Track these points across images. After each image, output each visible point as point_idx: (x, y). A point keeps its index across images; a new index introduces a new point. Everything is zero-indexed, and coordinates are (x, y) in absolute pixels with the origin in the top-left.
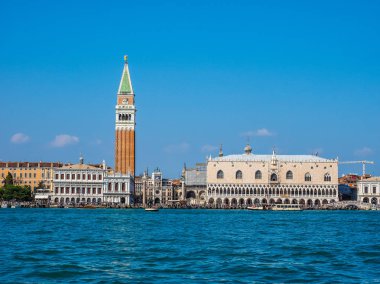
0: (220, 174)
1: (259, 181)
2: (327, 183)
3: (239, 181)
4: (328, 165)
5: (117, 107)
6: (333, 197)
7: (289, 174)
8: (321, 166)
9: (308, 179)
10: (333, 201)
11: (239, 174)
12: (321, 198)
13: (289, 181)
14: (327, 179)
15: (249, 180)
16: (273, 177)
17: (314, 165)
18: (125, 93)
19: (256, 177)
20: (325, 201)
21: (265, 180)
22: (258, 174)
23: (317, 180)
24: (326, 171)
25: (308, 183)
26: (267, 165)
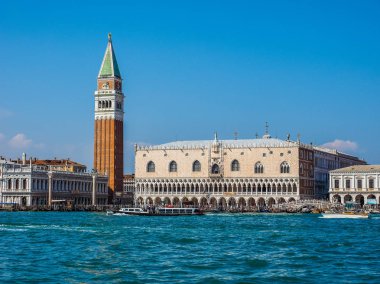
0: (150, 166)
1: (197, 175)
2: (285, 175)
3: (173, 175)
4: (285, 151)
5: (96, 93)
6: (292, 195)
7: (235, 165)
8: (277, 152)
9: (259, 169)
10: (292, 199)
11: (173, 166)
12: (276, 196)
13: (235, 174)
14: (284, 169)
15: (185, 172)
16: (215, 169)
17: (267, 151)
18: (104, 77)
19: (194, 170)
20: (282, 200)
21: (205, 173)
22: (196, 166)
23: (272, 172)
24: (283, 159)
25: (258, 175)
26: (207, 152)
